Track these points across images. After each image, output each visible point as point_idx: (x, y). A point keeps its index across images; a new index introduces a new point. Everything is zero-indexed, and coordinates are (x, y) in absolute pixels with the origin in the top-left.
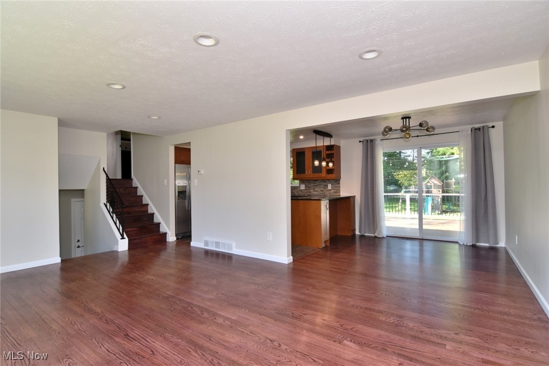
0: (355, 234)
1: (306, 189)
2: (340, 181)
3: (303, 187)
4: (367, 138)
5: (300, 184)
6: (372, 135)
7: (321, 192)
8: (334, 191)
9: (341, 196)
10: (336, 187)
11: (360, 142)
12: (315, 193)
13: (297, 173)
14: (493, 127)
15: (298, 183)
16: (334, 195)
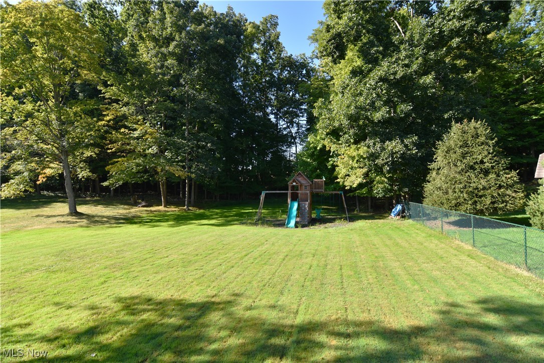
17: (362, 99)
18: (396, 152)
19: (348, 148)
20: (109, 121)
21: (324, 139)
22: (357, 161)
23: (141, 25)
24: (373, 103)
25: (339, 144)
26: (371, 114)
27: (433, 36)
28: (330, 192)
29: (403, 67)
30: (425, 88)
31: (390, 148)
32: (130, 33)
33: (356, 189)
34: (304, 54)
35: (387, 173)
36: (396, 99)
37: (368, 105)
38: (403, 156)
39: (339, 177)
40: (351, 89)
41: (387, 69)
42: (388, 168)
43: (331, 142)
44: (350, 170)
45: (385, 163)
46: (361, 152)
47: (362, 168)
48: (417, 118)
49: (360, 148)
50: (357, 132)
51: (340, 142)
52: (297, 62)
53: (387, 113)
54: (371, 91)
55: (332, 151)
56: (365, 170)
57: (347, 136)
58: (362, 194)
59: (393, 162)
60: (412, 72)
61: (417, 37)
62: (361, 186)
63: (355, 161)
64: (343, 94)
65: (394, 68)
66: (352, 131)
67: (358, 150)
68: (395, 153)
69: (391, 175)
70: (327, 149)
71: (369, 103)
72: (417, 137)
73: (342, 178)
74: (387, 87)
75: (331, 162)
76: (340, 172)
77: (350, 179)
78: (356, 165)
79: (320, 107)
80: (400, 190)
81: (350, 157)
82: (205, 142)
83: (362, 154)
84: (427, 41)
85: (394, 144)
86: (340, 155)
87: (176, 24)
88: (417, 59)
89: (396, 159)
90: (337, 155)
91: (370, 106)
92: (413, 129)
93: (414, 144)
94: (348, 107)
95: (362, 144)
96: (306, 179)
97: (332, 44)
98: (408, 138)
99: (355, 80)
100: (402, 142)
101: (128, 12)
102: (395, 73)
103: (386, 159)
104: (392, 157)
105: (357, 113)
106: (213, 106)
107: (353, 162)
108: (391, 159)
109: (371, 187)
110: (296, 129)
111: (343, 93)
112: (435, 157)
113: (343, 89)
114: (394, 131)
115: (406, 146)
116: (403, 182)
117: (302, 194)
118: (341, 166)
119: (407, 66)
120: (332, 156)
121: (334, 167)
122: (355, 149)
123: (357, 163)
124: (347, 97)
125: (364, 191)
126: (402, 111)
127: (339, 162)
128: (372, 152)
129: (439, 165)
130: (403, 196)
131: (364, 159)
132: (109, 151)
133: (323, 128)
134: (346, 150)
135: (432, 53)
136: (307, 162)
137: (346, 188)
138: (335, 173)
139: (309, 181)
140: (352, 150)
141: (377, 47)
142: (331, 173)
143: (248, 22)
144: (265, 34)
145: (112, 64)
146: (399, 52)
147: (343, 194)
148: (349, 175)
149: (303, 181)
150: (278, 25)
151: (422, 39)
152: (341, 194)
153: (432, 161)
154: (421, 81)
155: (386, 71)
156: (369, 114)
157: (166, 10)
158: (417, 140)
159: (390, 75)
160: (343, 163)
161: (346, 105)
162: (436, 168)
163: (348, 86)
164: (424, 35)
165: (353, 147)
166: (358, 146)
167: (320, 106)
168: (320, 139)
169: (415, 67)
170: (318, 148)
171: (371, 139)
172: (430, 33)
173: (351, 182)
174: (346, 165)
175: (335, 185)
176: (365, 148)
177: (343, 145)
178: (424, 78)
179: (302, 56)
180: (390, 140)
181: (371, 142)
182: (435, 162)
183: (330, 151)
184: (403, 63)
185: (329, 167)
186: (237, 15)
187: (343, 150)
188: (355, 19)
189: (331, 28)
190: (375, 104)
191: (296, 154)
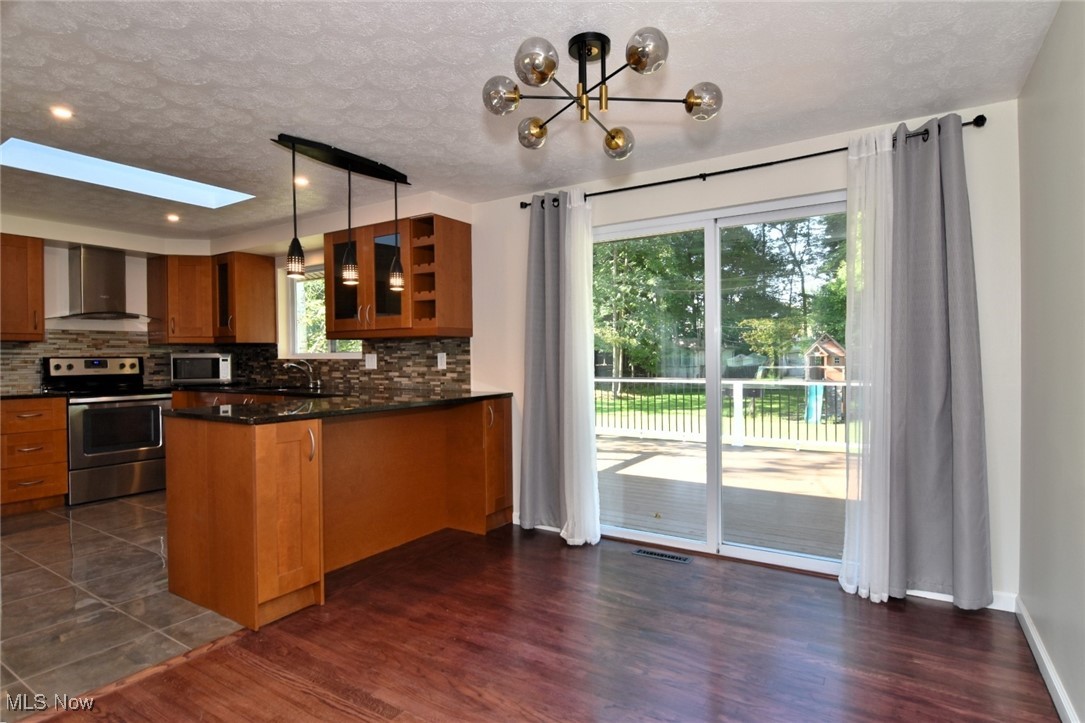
0: (512, 523)
1: (380, 370)
2: (469, 342)
3: (372, 362)
4: (541, 193)
5: (364, 353)
6: (556, 184)
7: (420, 380)
8: (455, 375)
9: (473, 395)
10: (457, 363)
11: (524, 205)
12: (405, 381)
13: (338, 316)
14: (980, 121)
15: (360, 349)
16: (454, 391)
110: (803, 244)
117: (830, 371)
149: (833, 349)
191: (804, 295)
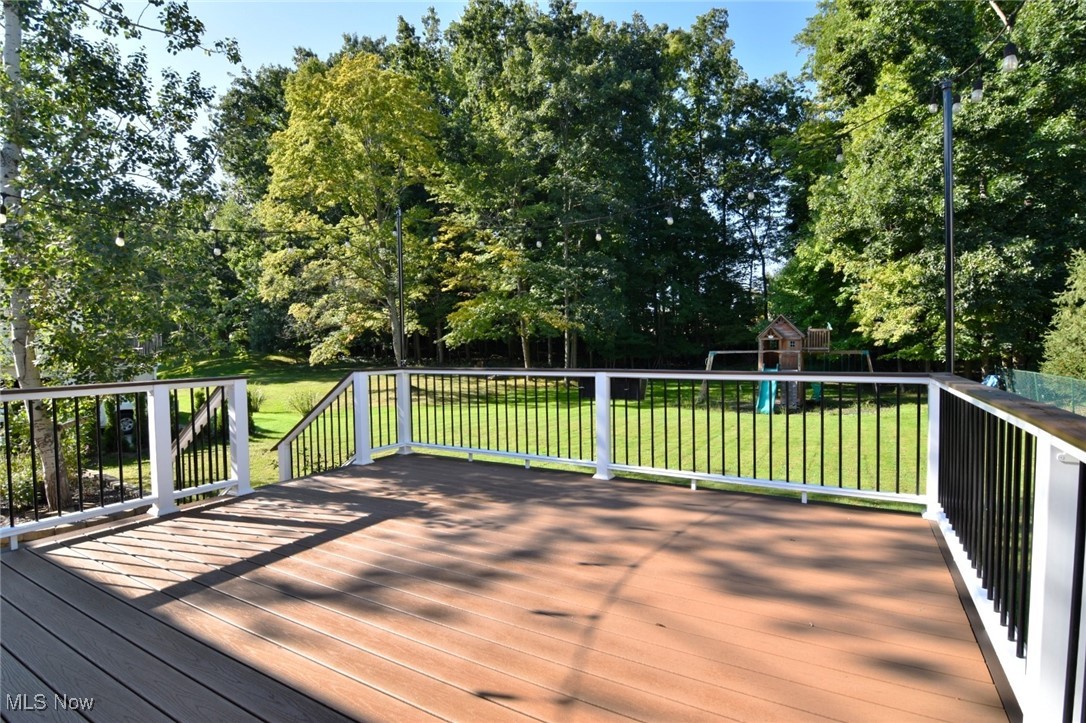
17: (911, 173)
18: (984, 274)
19: (880, 268)
20: (447, 242)
21: (829, 252)
22: (900, 292)
23: (490, 77)
24: (936, 178)
25: (863, 260)
26: (930, 202)
27: (1071, 36)
28: (842, 353)
29: (1001, 105)
30: (1051, 143)
31: (970, 266)
32: (471, 91)
33: (897, 346)
34: (783, 76)
35: (964, 314)
36: (986, 168)
37: (924, 183)
38: (1000, 281)
39: (860, 323)
40: (887, 153)
41: (966, 112)
42: (966, 305)
43: (845, 256)
44: (884, 309)
45: (959, 295)
46: (908, 275)
47: (911, 304)
48: (1037, 201)
49: (905, 266)
50: (901, 235)
51: (864, 256)
52: (768, 91)
53: (964, 198)
54: (931, 155)
55: (847, 274)
56: (916, 309)
57: (877, 244)
58: (911, 355)
59: (978, 293)
60: (1023, 112)
61: (1035, 41)
62: (907, 340)
63: (896, 292)
64: (872, 163)
65: (983, 108)
66: (889, 235)
67: (902, 272)
68: (982, 275)
69: (973, 317)
70: (835, 271)
71: (927, 180)
72: (1031, 242)
73: (868, 326)
74: (966, 147)
75: (844, 295)
76: (862, 312)
77: (884, 327)
78: (898, 300)
79: (822, 193)
80: (995, 345)
81: (884, 285)
82: (598, 268)
83: (909, 279)
84: (1059, 47)
85: (980, 257)
86: (863, 281)
87: (550, 67)
88: (1035, 84)
89: (983, 287)
90: (858, 281)
91: (929, 186)
92: (1026, 224)
93: (1027, 256)
94: (882, 190)
95: (911, 258)
96: (794, 327)
97: (848, 74)
98: (1013, 244)
99: (896, 135)
100: (999, 252)
101: (468, 55)
102: (984, 119)
103: (962, 287)
104: (976, 282)
105: (900, 202)
106: (613, 203)
107: (890, 294)
108: (972, 287)
109: (931, 343)
110: (764, 228)
111: (870, 162)
112: (1069, 280)
113: (871, 154)
114: (983, 231)
115: (1008, 260)
116: (1000, 331)
117: (785, 356)
118: (864, 302)
119: (1012, 101)
120: (847, 284)
121: (849, 304)
122: (895, 269)
123: (899, 296)
124: (880, 170)
125: (916, 349)
126: (1000, 190)
127: (860, 296)
128: (932, 275)
129: (1077, 296)
130: (1005, 360)
131: (915, 287)
132: (444, 290)
133: (827, 232)
134: (876, 272)
135: (1070, 69)
136: (793, 296)
137: (876, 344)
138: (853, 316)
139: (799, 332)
140: (888, 271)
141: (946, 69)
142: (844, 316)
143: (669, 31)
144: (701, 48)
145: (452, 149)
146: (995, 72)
147: (868, 356)
148: (882, 320)
149: (789, 332)
150: (727, 26)
151: (1047, 44)
152: (865, 356)
153: (1062, 288)
154: (1043, 131)
155: (964, 116)
156: (926, 202)
157: (531, 44)
158: (1032, 248)
159: (972, 123)
160: (870, 297)
161: (877, 187)
162: (1071, 302)
163: (882, 147)
164: (1051, 36)
165: (893, 265)
166: (903, 264)
167: (823, 191)
168: (819, 251)
169: (1029, 102)
170: (817, 269)
171: (931, 249)
172: (1066, 29)
173: (885, 332)
174: (877, 300)
175: (851, 339)
176: (917, 267)
177: (871, 262)
178: (1051, 121)
179: (780, 79)
180: (972, 248)
181: (930, 255)
182: (1070, 290)
183: (841, 274)
184: (1003, 95)
185: (840, 305)
186: (652, 28)
187: (870, 271)
188: (897, 21)
189: (846, 43)
190: (939, 180)
191: (765, 279)
